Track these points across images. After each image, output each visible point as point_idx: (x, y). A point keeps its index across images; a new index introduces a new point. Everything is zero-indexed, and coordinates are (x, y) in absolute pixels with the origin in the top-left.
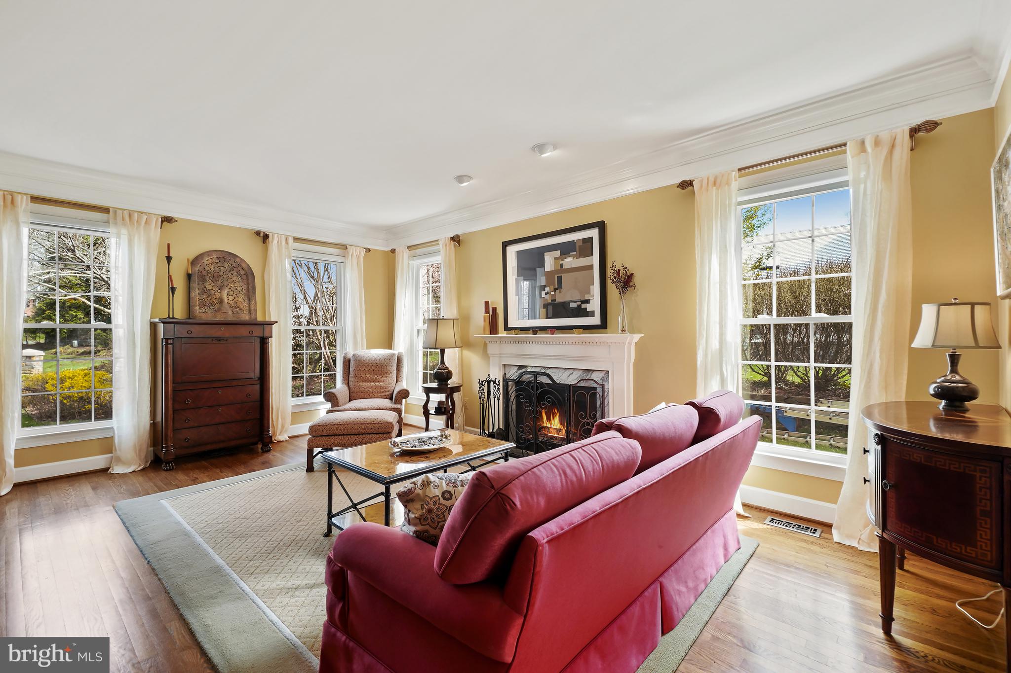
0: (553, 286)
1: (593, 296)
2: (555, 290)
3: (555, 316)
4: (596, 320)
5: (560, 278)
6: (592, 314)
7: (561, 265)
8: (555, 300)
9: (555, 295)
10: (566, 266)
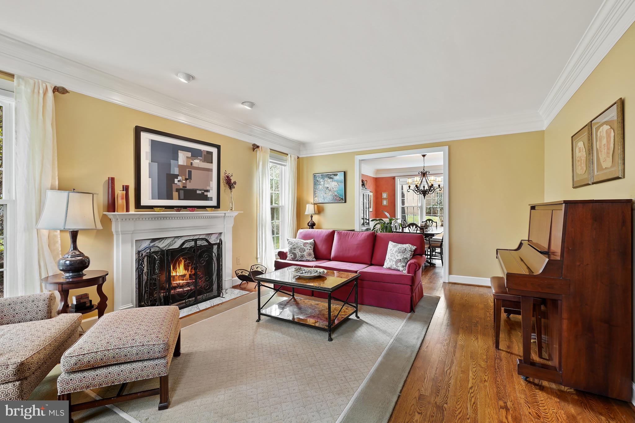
0: (184, 177)
1: (212, 188)
2: (186, 179)
3: (185, 198)
4: (214, 203)
5: (190, 173)
6: (211, 199)
7: (192, 164)
8: (186, 187)
9: (186, 183)
10: (194, 165)
